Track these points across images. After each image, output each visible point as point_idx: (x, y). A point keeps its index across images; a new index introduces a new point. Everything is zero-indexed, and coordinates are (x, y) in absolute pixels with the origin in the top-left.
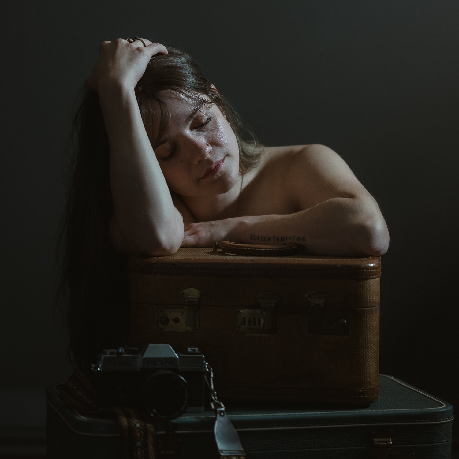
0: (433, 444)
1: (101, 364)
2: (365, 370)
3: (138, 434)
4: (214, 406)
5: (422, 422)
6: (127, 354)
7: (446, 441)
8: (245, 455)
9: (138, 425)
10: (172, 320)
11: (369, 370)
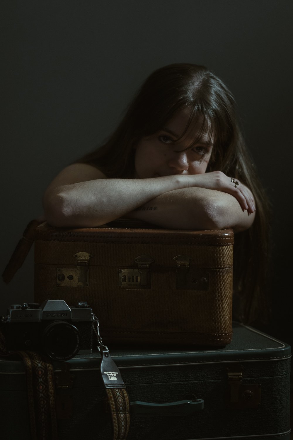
0: (275, 377)
1: (9, 316)
2: (221, 318)
3: (40, 372)
4: (100, 349)
5: (266, 359)
6: (30, 308)
7: (286, 374)
8: (125, 387)
9: (40, 365)
10: (67, 277)
11: (224, 319)
